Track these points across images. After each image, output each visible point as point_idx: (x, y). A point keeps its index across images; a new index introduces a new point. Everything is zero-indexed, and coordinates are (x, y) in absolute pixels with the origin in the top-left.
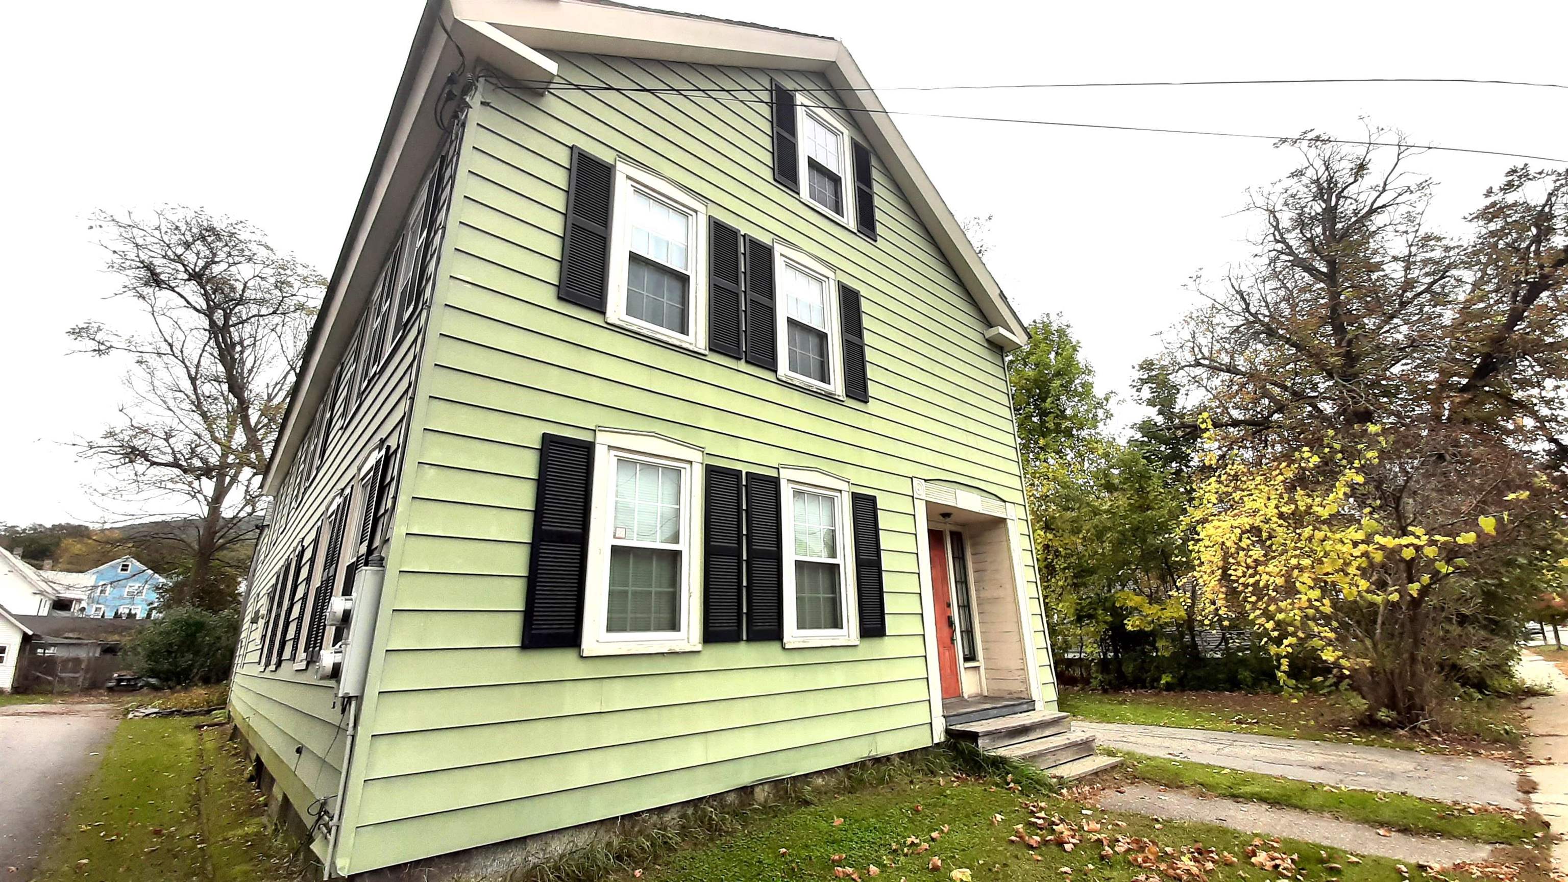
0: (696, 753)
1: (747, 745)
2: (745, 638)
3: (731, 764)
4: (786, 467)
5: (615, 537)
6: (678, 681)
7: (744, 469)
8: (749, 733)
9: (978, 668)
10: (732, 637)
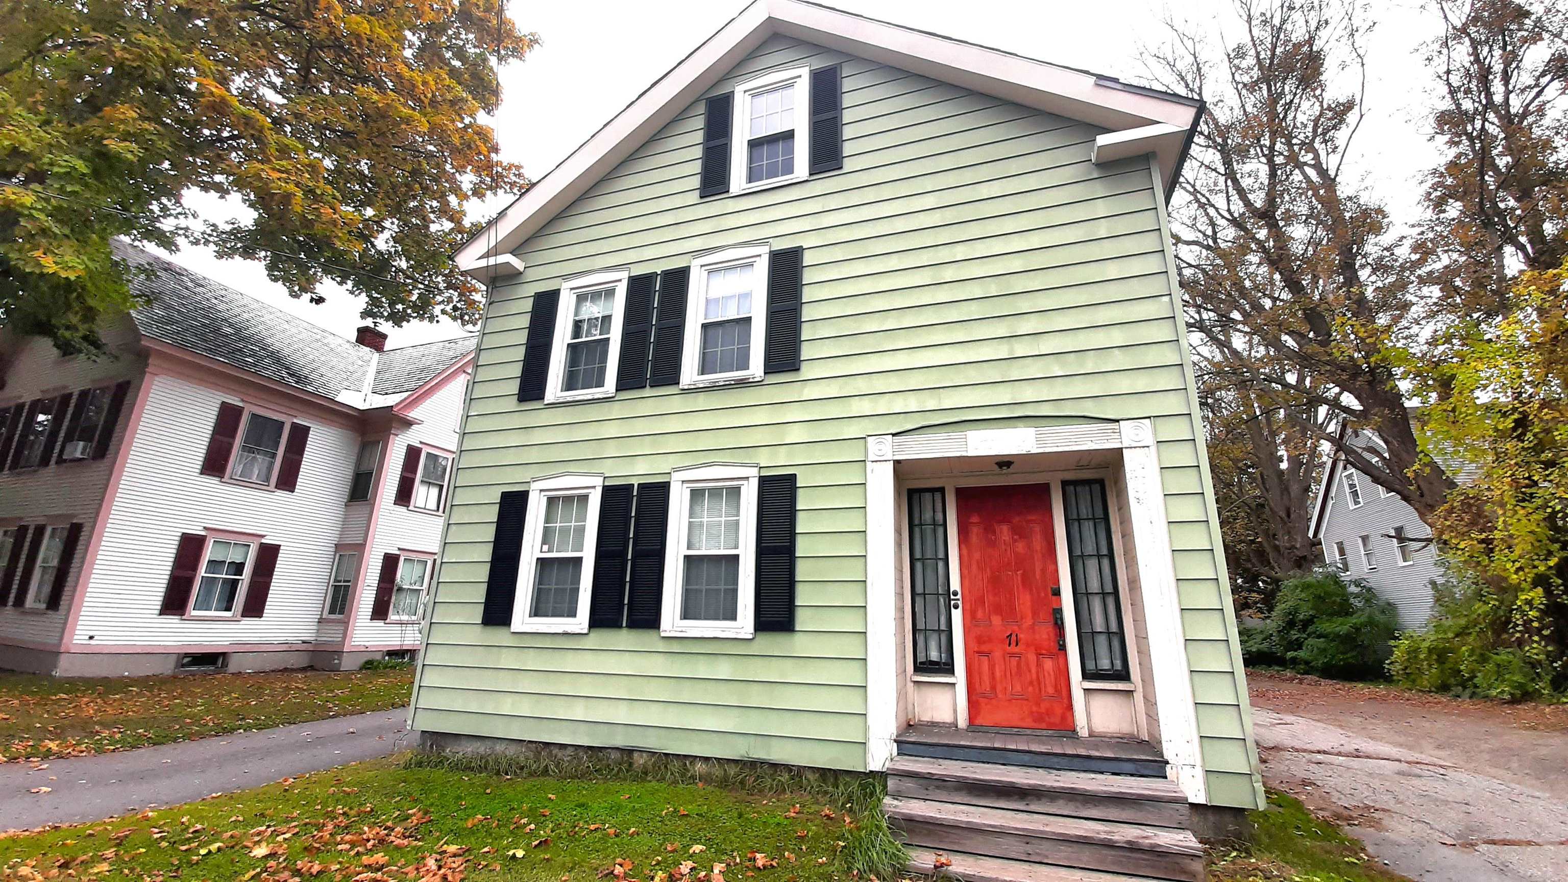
0: (579, 712)
1: (621, 714)
2: (624, 624)
3: (606, 727)
4: (677, 470)
5: (541, 552)
6: (570, 655)
7: (635, 482)
8: (623, 706)
9: (1130, 693)
10: (614, 624)
